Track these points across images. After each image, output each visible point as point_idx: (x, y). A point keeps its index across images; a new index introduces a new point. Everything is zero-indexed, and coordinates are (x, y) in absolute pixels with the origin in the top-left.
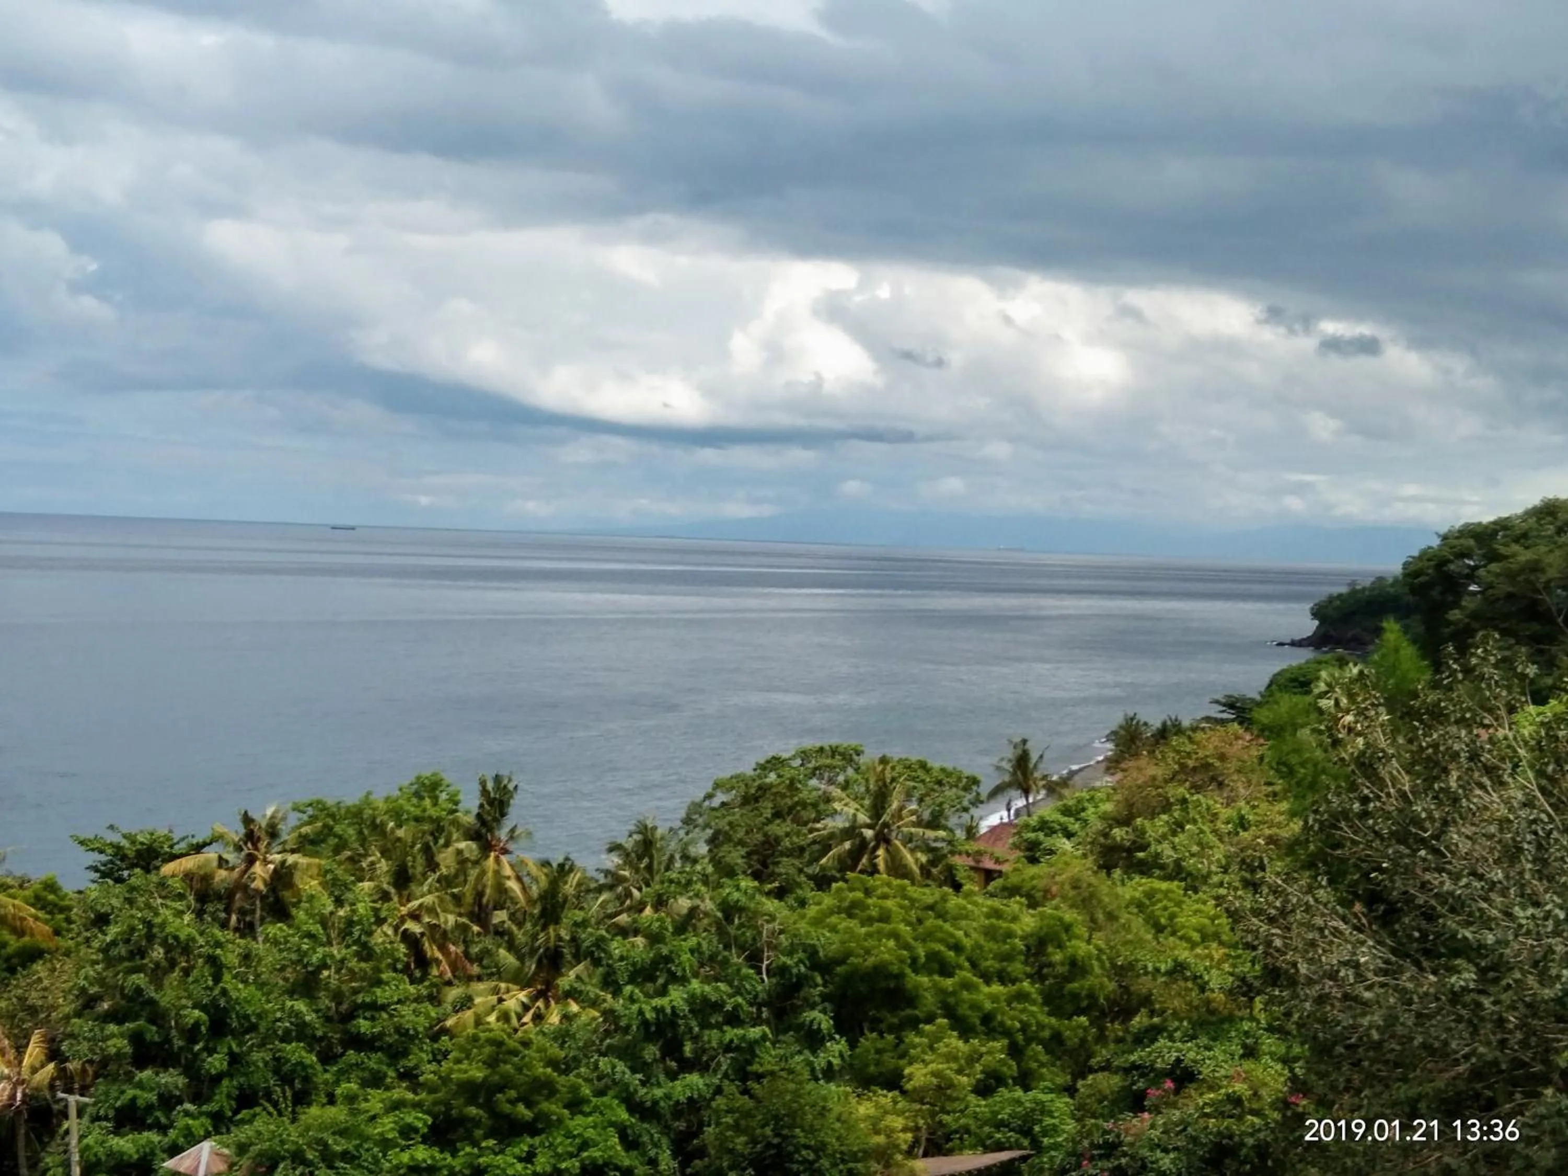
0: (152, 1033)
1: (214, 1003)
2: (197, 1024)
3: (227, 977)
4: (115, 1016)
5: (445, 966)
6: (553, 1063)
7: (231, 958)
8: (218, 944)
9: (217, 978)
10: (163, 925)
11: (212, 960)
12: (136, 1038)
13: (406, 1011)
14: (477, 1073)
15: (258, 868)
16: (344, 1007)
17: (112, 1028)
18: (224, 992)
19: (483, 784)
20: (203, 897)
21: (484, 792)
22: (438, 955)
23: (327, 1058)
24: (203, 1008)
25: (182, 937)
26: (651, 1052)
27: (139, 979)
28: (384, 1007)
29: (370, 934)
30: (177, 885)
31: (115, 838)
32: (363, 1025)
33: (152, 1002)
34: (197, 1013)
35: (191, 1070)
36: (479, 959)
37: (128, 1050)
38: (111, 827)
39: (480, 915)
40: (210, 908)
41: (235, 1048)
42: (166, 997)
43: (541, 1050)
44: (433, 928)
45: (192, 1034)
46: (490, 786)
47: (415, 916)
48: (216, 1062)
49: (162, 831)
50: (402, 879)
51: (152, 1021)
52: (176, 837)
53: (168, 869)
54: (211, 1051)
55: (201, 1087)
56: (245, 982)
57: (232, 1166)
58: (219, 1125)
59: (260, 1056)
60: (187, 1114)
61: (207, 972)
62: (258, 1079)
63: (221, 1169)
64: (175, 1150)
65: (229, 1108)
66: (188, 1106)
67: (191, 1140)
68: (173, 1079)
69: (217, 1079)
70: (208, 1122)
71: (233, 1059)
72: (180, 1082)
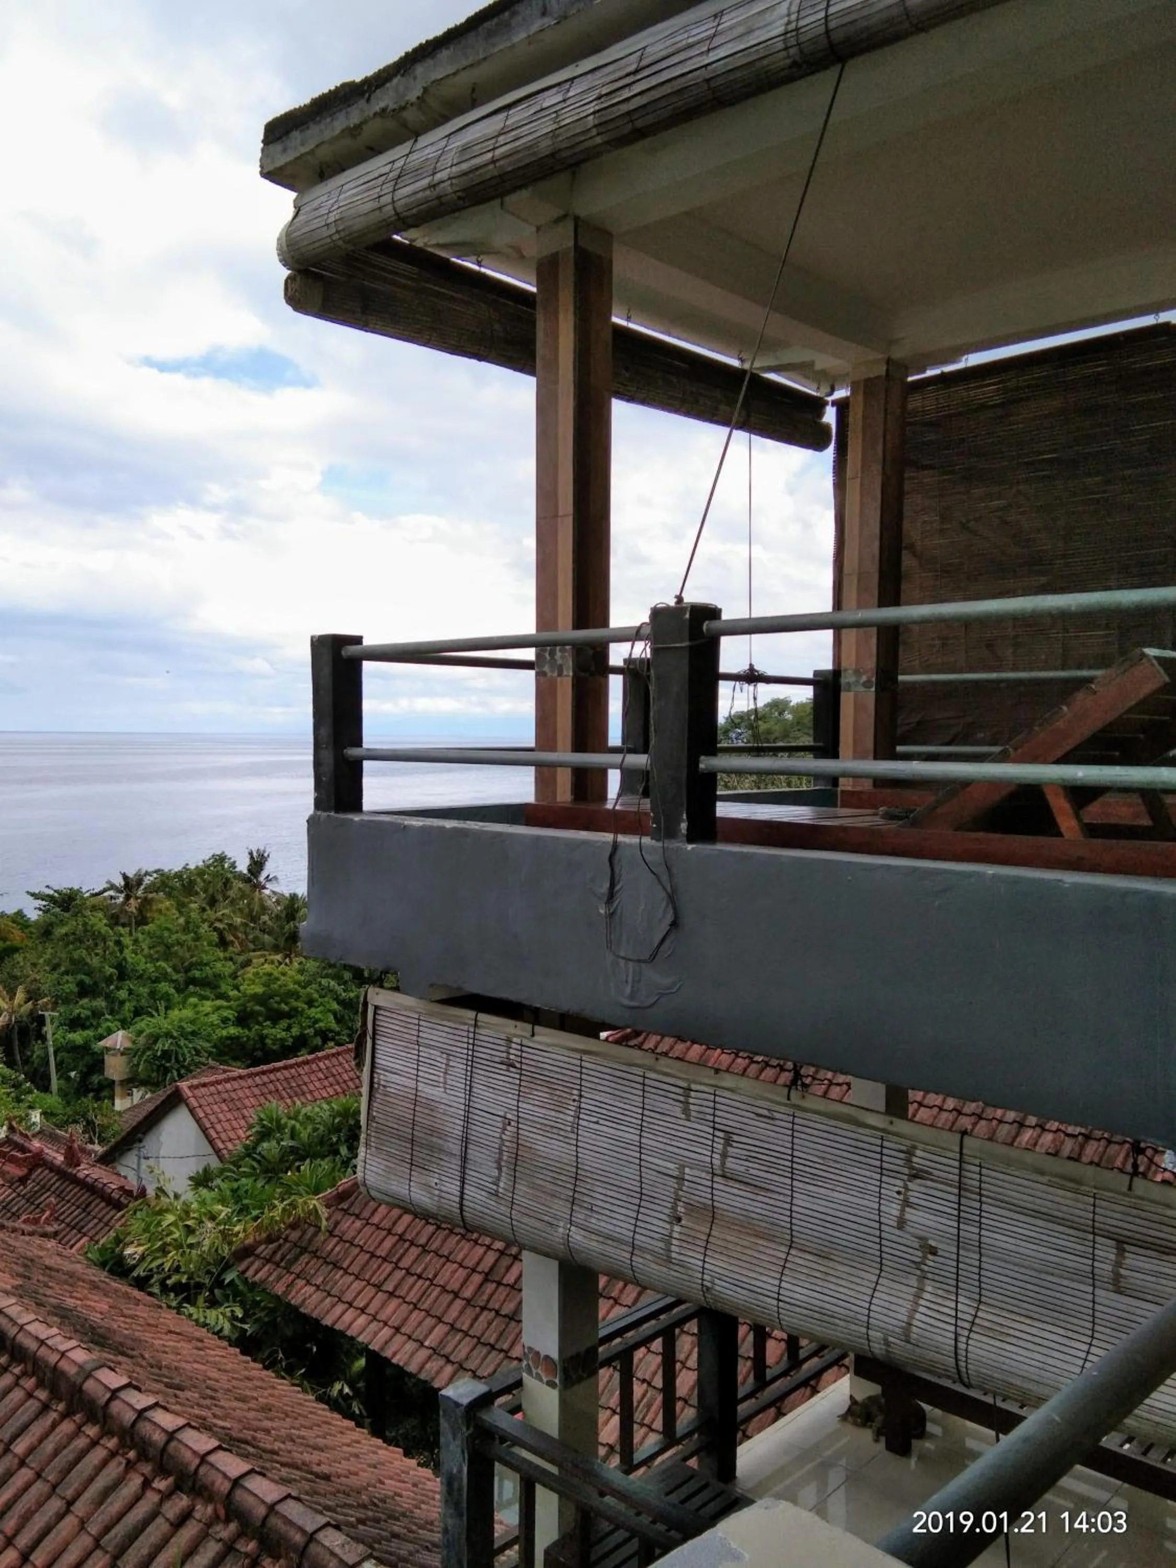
0: (87, 980)
1: (120, 963)
2: (111, 975)
3: (126, 951)
5: (237, 944)
6: (298, 983)
7: (127, 941)
8: (121, 935)
9: (121, 951)
11: (118, 943)
12: (80, 983)
13: (219, 965)
14: (259, 990)
15: (132, 901)
16: (186, 964)
17: (67, 979)
18: (125, 959)
19: (251, 854)
21: (252, 857)
22: (232, 938)
23: (179, 991)
24: (115, 968)
26: (347, 975)
27: (82, 952)
28: (206, 964)
29: (198, 927)
31: (50, 892)
32: (197, 974)
33: (87, 964)
34: (111, 970)
35: (109, 997)
36: (253, 942)
37: (76, 989)
39: (254, 919)
41: (131, 986)
42: (95, 962)
43: (291, 977)
44: (230, 925)
45: (109, 980)
46: (255, 854)
47: (220, 921)
48: (123, 994)
49: (76, 887)
50: (213, 902)
51: (87, 974)
52: (84, 889)
54: (118, 989)
55: (114, 1006)
56: (136, 954)
57: (134, 1042)
58: (125, 1024)
59: (144, 991)
60: (107, 1020)
61: (117, 949)
62: (144, 1003)
63: (128, 1045)
64: (101, 1038)
65: (129, 1015)
66: (108, 1016)
67: (110, 1032)
68: (100, 1003)
69: (122, 1003)
70: (118, 1024)
71: (131, 992)
72: (104, 1004)
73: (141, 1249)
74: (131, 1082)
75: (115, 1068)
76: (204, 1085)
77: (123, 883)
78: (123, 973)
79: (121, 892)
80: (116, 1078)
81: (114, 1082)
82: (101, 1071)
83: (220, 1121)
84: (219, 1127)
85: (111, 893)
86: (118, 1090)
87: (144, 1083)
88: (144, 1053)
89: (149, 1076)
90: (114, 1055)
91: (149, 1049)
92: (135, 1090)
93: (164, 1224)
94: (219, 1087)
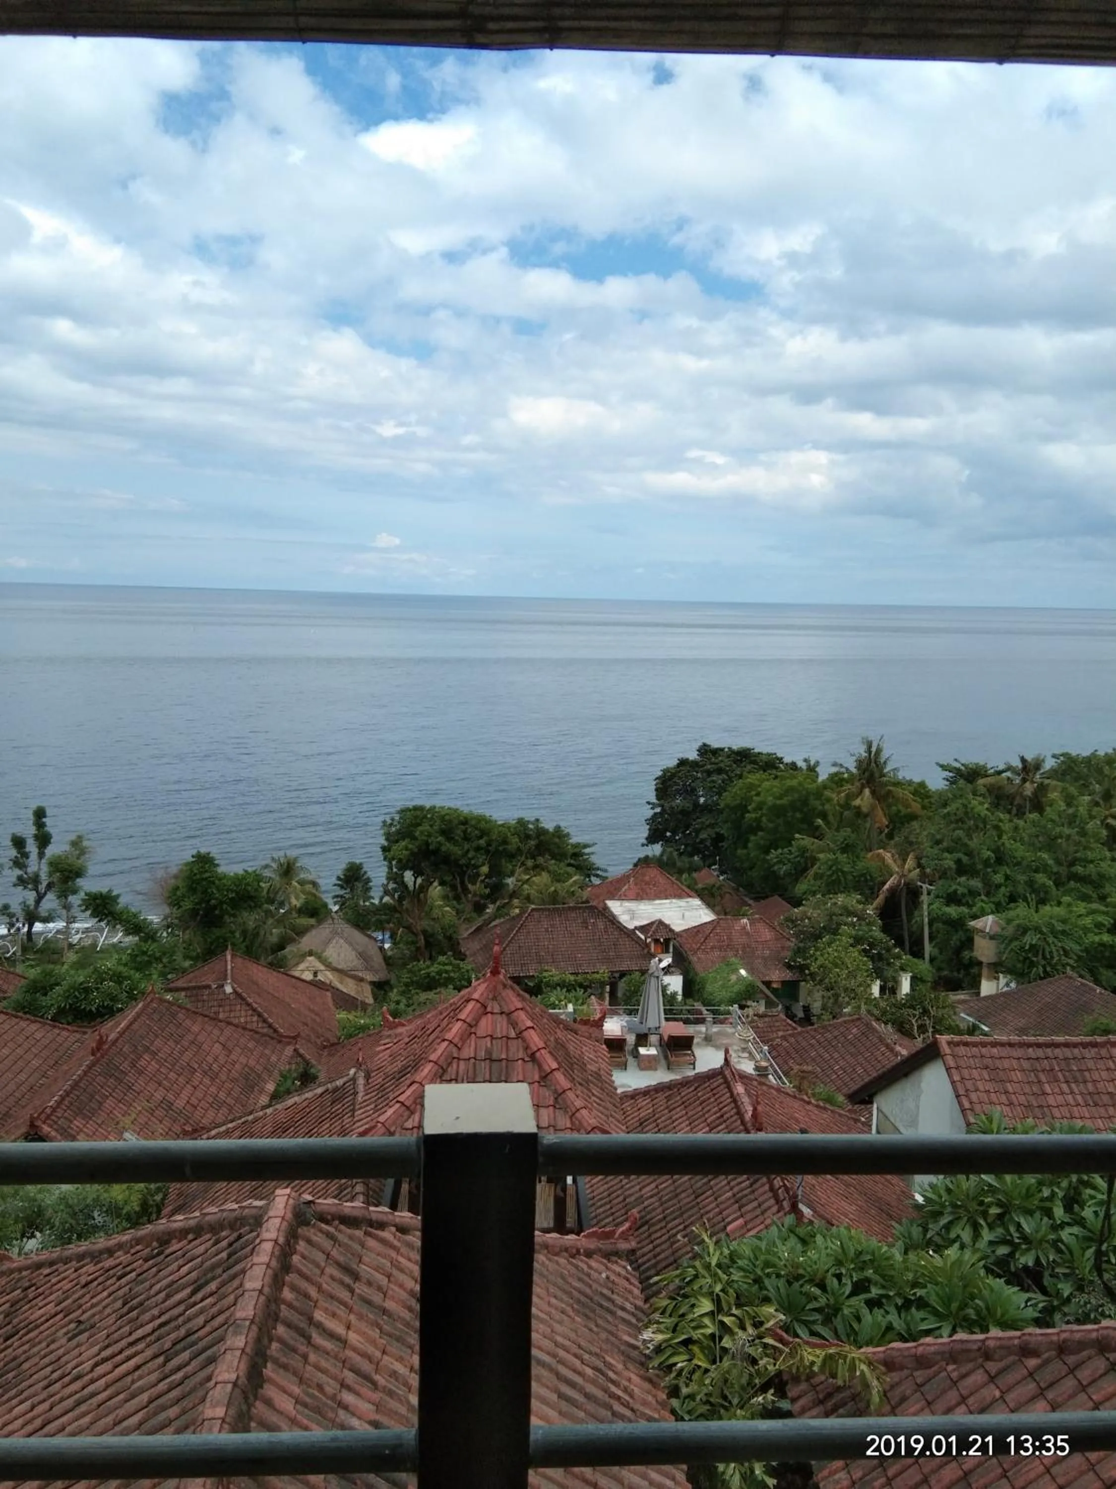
0: (965, 859)
1: (998, 848)
2: (988, 859)
3: (1005, 837)
4: (949, 850)
7: (1006, 827)
8: (1001, 820)
9: (1000, 837)
10: (972, 809)
11: (997, 827)
12: (958, 862)
15: (1028, 785)
16: (1069, 859)
17: (946, 855)
18: (1003, 844)
20: (999, 797)
23: (1058, 884)
24: (993, 852)
25: (982, 814)
27: (960, 833)
29: (1086, 823)
30: (983, 790)
31: (957, 765)
32: (1079, 869)
33: (966, 845)
34: (989, 853)
35: (986, 880)
37: (954, 866)
38: (956, 760)
40: (1002, 802)
41: (1008, 872)
42: (974, 843)
45: (986, 863)
48: (998, 878)
49: (982, 763)
51: (966, 854)
52: (989, 766)
53: (981, 781)
54: (995, 872)
55: (990, 889)
56: (1015, 840)
57: (1003, 929)
58: (998, 908)
59: (1022, 878)
60: (982, 901)
61: (994, 833)
62: (1020, 889)
63: (997, 929)
64: (975, 917)
65: (1004, 901)
66: (983, 897)
67: (983, 913)
68: (976, 883)
69: (998, 886)
70: (993, 906)
71: (1007, 877)
72: (980, 885)
73: (660, 1337)
74: (997, 968)
75: (984, 950)
76: (966, 1044)
77: (1020, 766)
78: (1000, 859)
79: (1019, 775)
80: (984, 960)
81: (980, 963)
82: (971, 949)
83: (977, 1090)
84: (974, 1097)
85: (1008, 774)
86: (985, 971)
87: (1009, 971)
88: (1011, 941)
89: (1014, 966)
90: (984, 937)
91: (1017, 939)
92: (1001, 976)
93: (698, 1311)
94: (984, 1050)
